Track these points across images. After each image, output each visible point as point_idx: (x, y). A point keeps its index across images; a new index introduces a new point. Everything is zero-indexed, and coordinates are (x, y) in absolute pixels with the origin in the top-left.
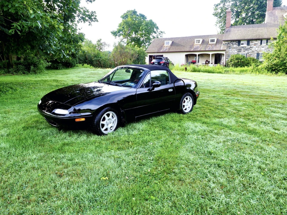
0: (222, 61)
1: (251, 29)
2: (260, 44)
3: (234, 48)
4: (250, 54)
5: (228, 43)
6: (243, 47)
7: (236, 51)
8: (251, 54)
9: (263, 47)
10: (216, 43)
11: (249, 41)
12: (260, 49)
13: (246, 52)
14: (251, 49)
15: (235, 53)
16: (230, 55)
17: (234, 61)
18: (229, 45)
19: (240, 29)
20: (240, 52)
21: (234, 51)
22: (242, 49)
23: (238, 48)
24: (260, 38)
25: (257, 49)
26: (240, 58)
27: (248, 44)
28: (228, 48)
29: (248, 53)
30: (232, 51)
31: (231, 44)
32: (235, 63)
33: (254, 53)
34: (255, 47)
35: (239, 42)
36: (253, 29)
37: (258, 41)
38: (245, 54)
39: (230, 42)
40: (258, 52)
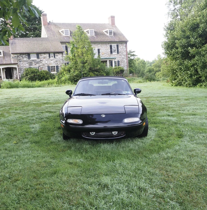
0: (15, 76)
1: (35, 42)
2: (48, 57)
3: (25, 61)
4: (41, 67)
5: (18, 56)
6: (33, 60)
7: (27, 65)
8: (43, 68)
9: (52, 60)
10: (4, 55)
11: (38, 54)
12: (49, 62)
13: (37, 65)
14: (41, 63)
15: (27, 66)
16: (22, 68)
17: (30, 75)
18: (19, 58)
19: (24, 41)
20: (32, 65)
21: (25, 64)
22: (33, 62)
23: (28, 61)
24: (48, 51)
25: (46, 62)
26: (35, 71)
27: (38, 57)
28: (18, 62)
29: (40, 67)
30: (23, 64)
31: (21, 58)
32: (31, 76)
33: (44, 66)
34: (44, 60)
35: (28, 55)
36: (38, 42)
37: (46, 54)
38: (36, 67)
39: (19, 55)
40: (48, 65)
